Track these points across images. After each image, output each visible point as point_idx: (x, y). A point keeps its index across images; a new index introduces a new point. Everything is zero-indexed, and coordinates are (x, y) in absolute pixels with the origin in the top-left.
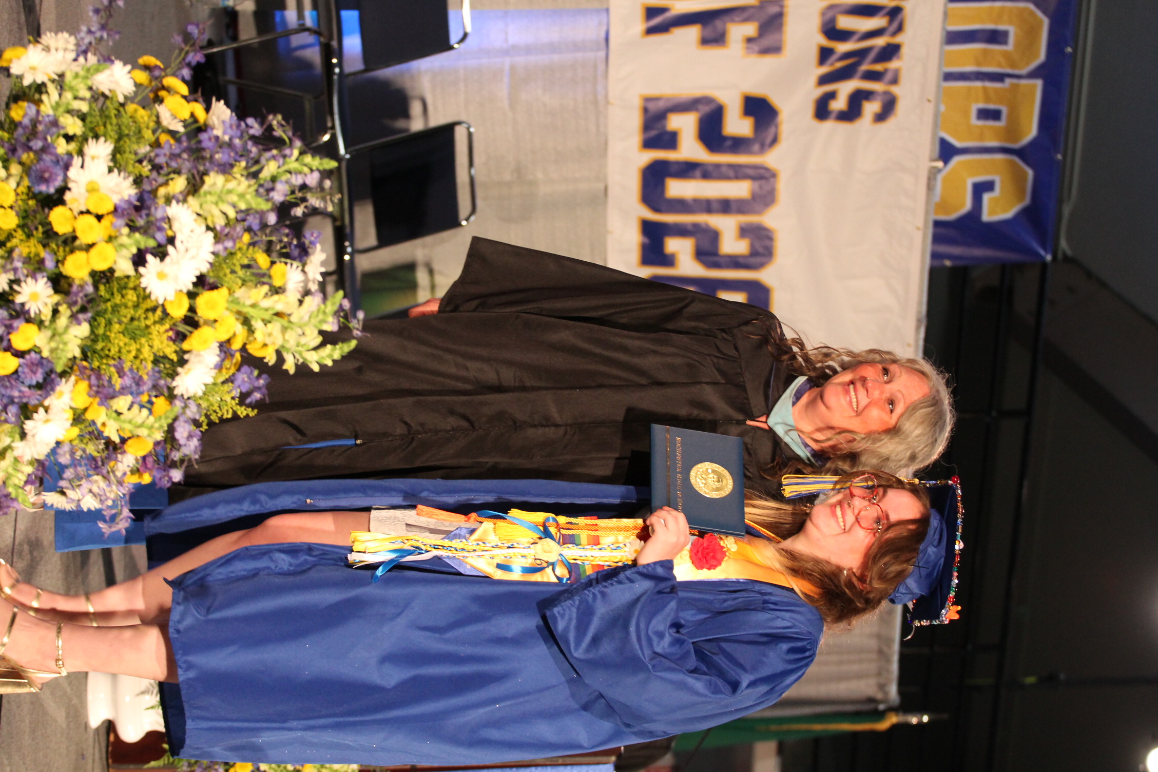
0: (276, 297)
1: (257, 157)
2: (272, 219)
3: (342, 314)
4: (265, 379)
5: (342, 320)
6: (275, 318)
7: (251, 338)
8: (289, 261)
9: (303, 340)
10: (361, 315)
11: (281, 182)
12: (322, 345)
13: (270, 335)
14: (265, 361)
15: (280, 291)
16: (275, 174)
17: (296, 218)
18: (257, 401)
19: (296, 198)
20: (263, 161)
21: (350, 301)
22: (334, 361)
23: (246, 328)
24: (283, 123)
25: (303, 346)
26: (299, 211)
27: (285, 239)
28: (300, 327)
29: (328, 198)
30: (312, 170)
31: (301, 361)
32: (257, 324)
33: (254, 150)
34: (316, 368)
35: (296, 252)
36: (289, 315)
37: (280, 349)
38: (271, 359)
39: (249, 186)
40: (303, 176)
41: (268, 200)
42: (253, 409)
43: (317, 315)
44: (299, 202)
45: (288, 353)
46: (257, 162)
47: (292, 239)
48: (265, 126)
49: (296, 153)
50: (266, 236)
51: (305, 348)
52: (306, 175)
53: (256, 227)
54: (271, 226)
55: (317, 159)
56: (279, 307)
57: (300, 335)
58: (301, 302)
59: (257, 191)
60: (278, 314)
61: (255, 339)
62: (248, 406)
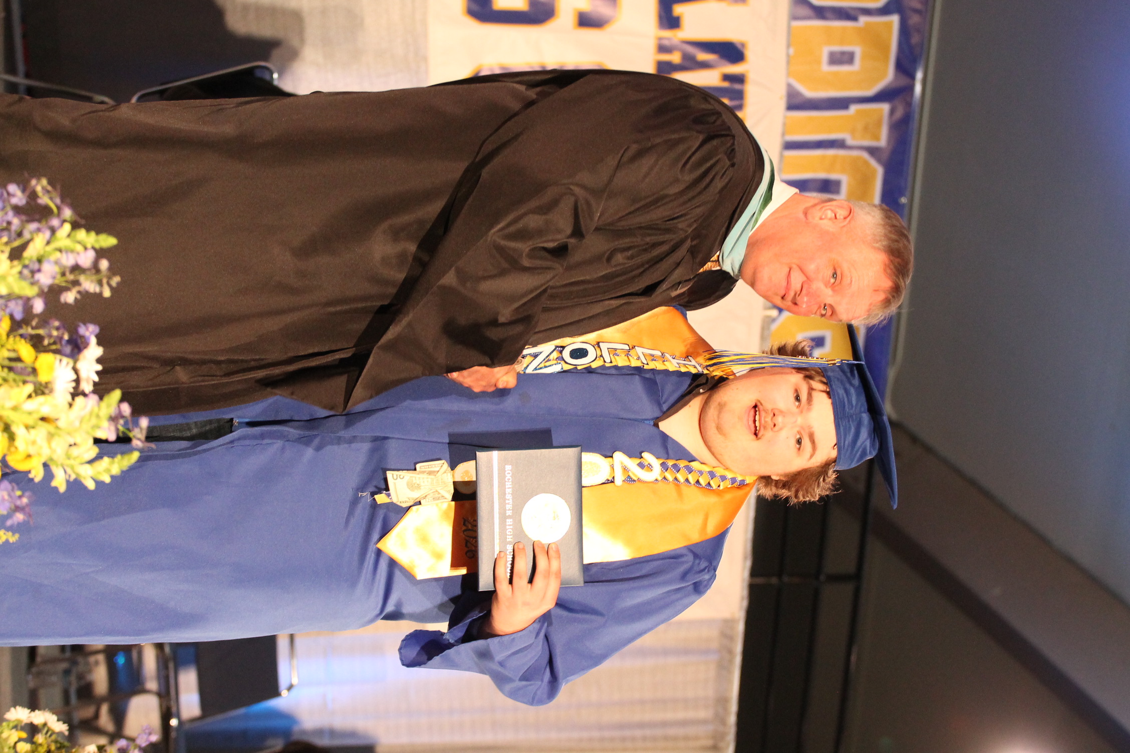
0: (41, 399)
1: (19, 231)
2: (39, 306)
3: (122, 421)
4: (29, 498)
5: (121, 428)
6: (41, 423)
7: (13, 449)
8: (58, 357)
9: (75, 451)
10: (144, 422)
11: (49, 261)
12: (99, 457)
13: (34, 443)
14: (31, 476)
15: (47, 391)
16: (42, 252)
17: (66, 304)
18: (19, 524)
19: (66, 281)
20: (27, 235)
21: (130, 404)
22: (112, 477)
23: (6, 435)
24: (49, 188)
25: (75, 459)
26: (70, 297)
27: (55, 333)
28: (69, 434)
29: (105, 281)
30: (86, 249)
31: (73, 477)
32: (18, 430)
33: (16, 222)
34: (91, 485)
35: (68, 349)
36: (57, 420)
37: (49, 463)
38: (38, 474)
39: (12, 267)
40: (75, 255)
41: (32, 284)
42: (13, 534)
43: (90, 420)
44: (70, 285)
45: (57, 466)
46: (20, 234)
47: (63, 334)
48: (27, 193)
49: (67, 227)
50: (33, 328)
51: (78, 461)
52: (78, 253)
53: (18, 316)
54: (37, 315)
55: (93, 234)
56: (45, 412)
57: (71, 445)
58: (71, 405)
59: (20, 273)
60: (43, 419)
61: (16, 448)
62: (8, 529)
